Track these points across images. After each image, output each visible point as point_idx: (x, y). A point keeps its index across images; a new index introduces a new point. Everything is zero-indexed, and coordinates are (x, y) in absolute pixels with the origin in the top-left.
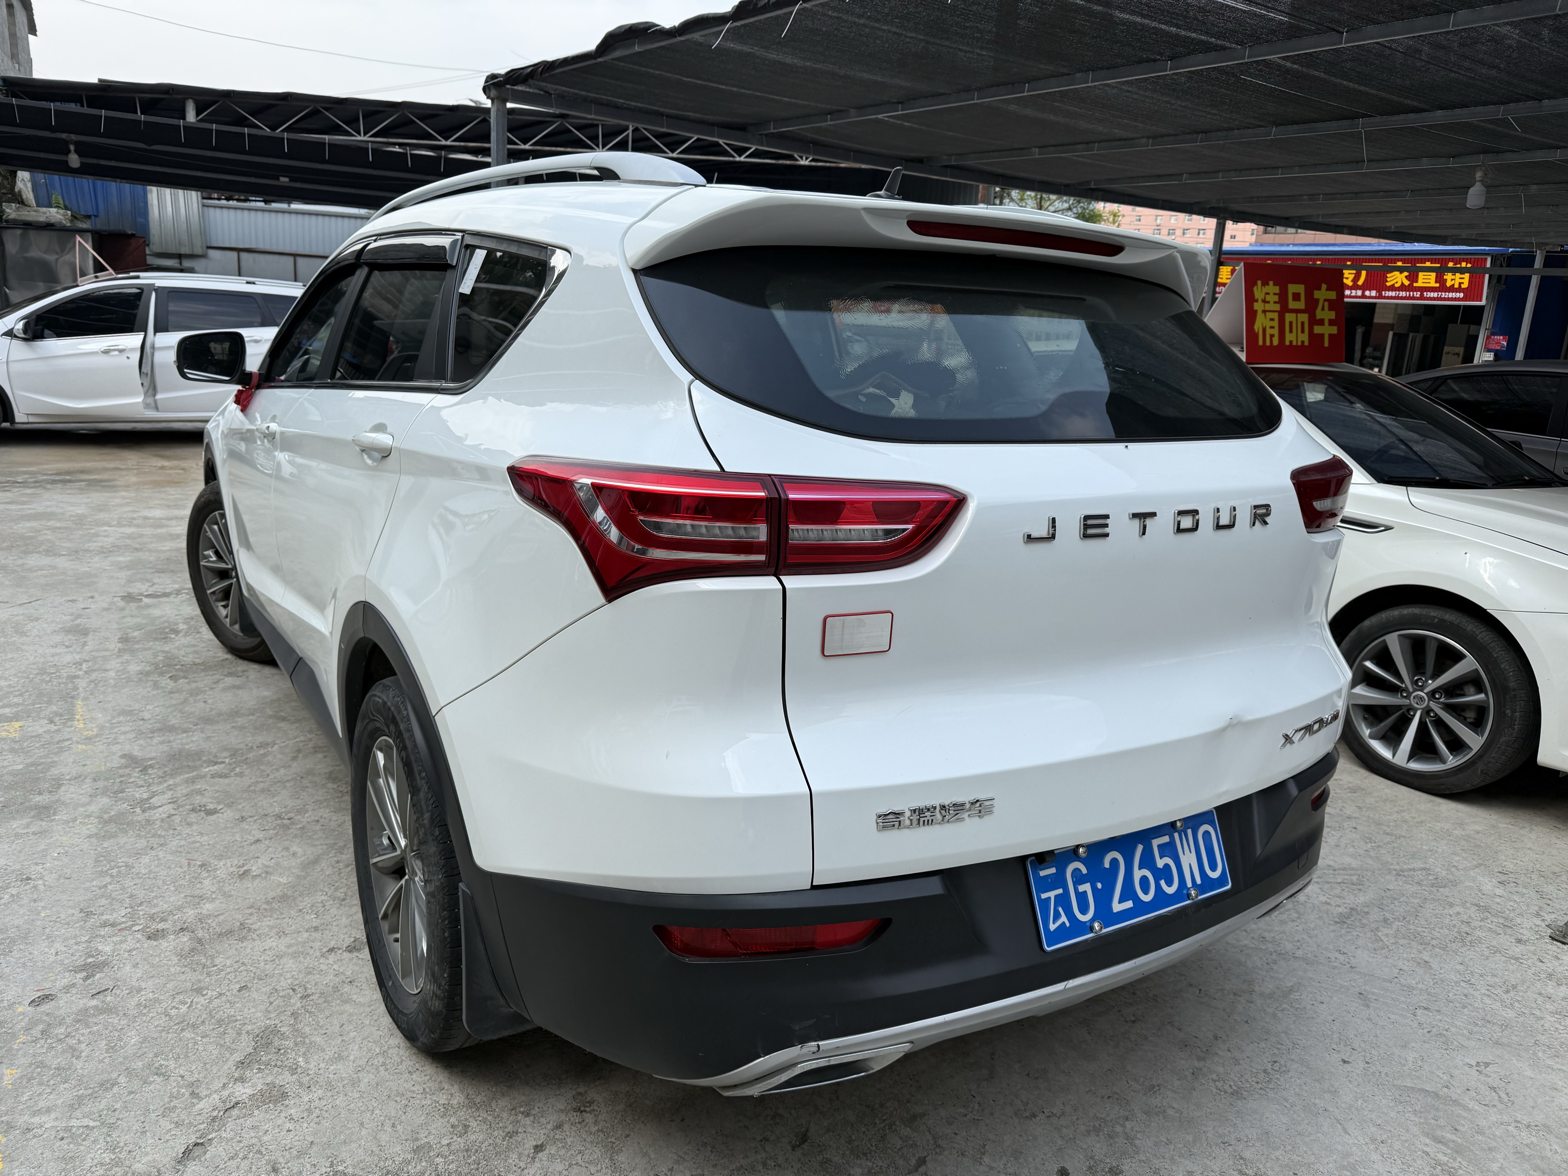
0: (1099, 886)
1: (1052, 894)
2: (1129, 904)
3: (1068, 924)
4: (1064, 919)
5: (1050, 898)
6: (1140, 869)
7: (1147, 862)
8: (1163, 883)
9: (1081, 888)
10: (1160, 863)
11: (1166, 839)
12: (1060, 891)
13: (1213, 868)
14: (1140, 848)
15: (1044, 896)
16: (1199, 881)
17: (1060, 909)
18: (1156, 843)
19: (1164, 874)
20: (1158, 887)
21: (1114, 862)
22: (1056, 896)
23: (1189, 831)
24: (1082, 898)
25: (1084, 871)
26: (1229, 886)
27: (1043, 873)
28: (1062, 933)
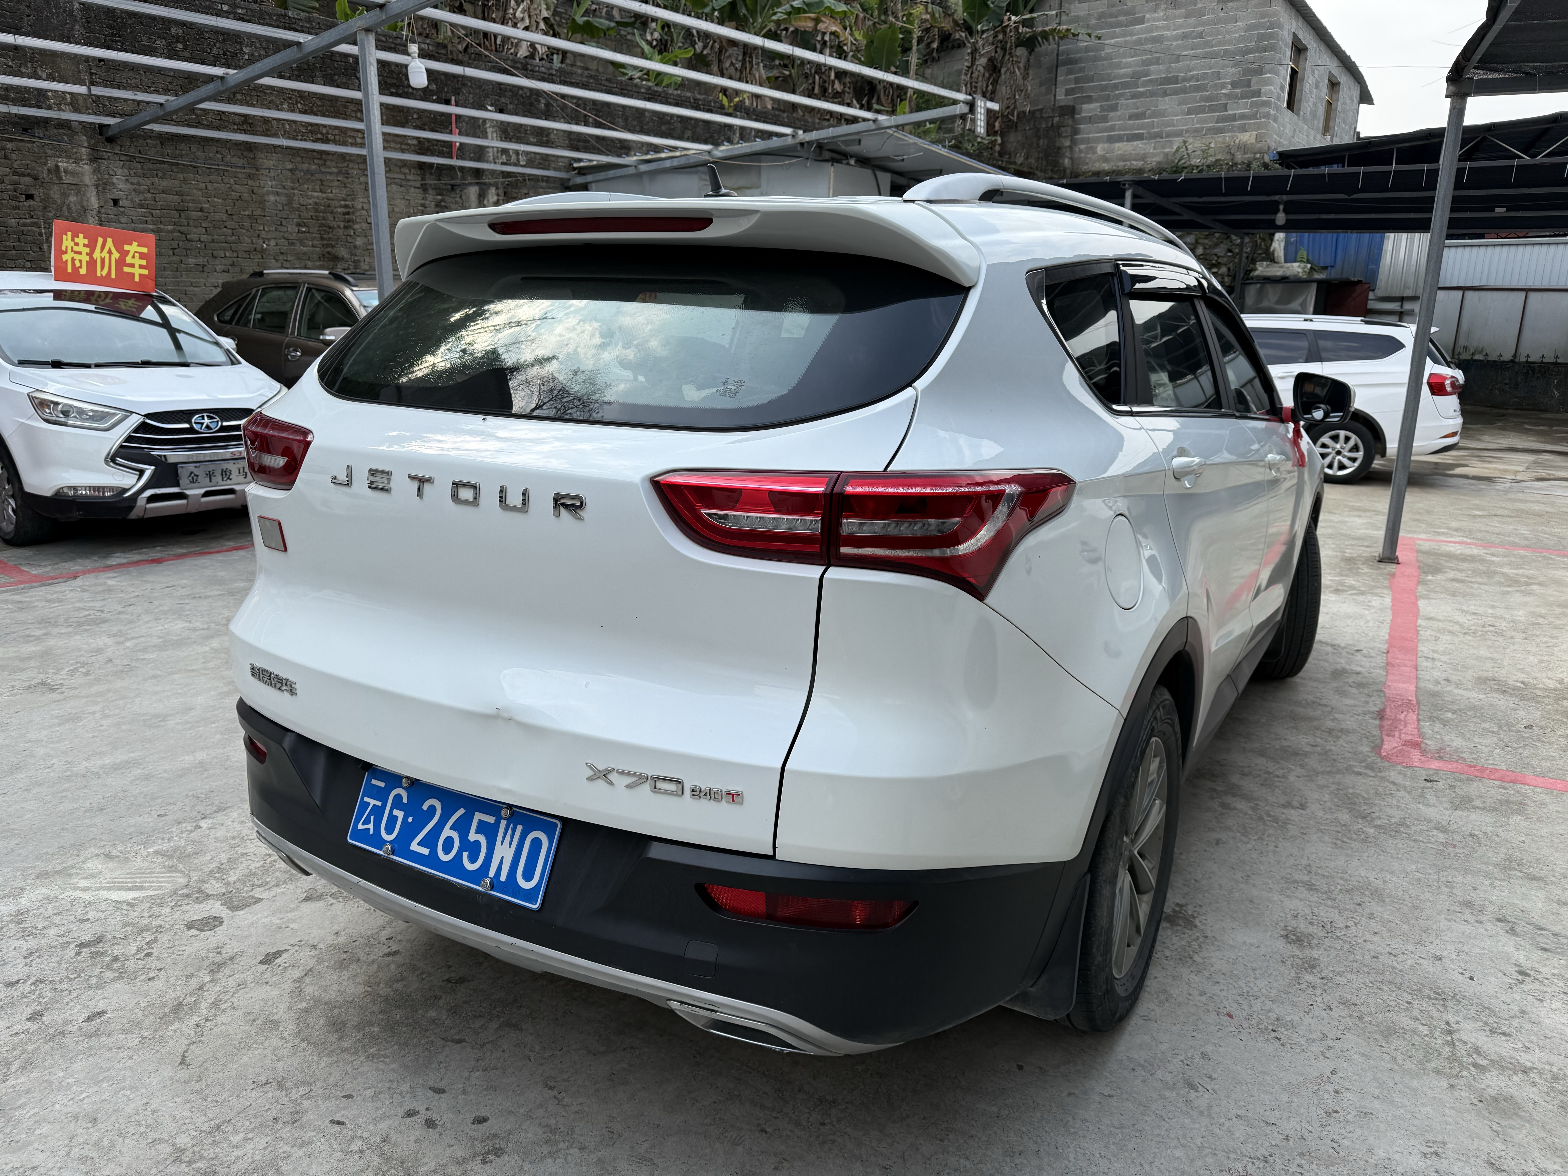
0: (410, 820)
1: (373, 802)
2: (425, 851)
3: (371, 833)
4: (371, 826)
5: (369, 804)
6: (451, 829)
7: (462, 827)
8: (465, 855)
9: (396, 812)
10: (473, 836)
11: (491, 819)
12: (379, 804)
13: (528, 876)
14: (461, 812)
15: (366, 799)
16: (503, 878)
17: (372, 817)
18: (478, 816)
19: (473, 849)
20: (459, 855)
21: (432, 808)
22: (374, 805)
23: (519, 828)
24: (392, 819)
25: (405, 800)
26: (535, 907)
27: (374, 782)
28: (363, 835)
